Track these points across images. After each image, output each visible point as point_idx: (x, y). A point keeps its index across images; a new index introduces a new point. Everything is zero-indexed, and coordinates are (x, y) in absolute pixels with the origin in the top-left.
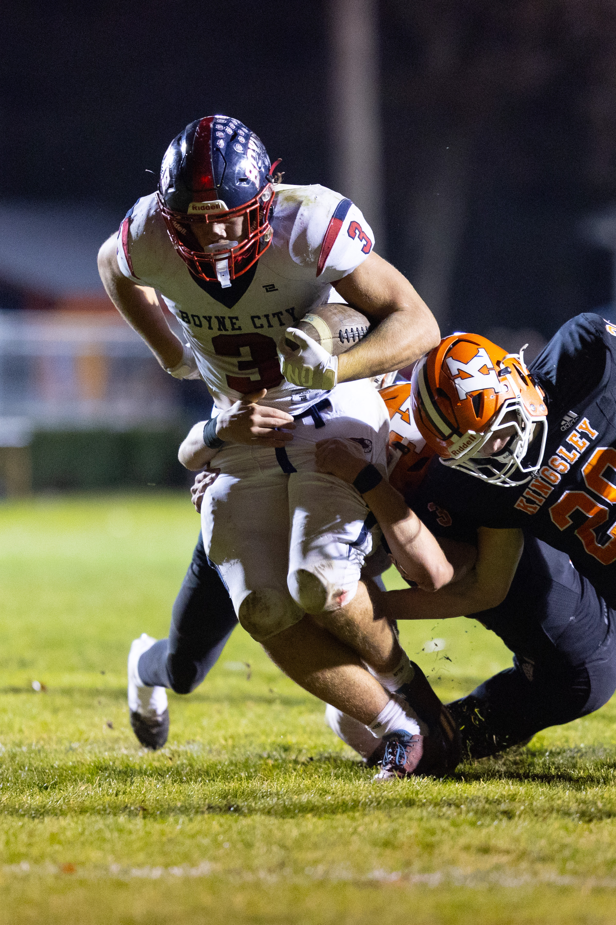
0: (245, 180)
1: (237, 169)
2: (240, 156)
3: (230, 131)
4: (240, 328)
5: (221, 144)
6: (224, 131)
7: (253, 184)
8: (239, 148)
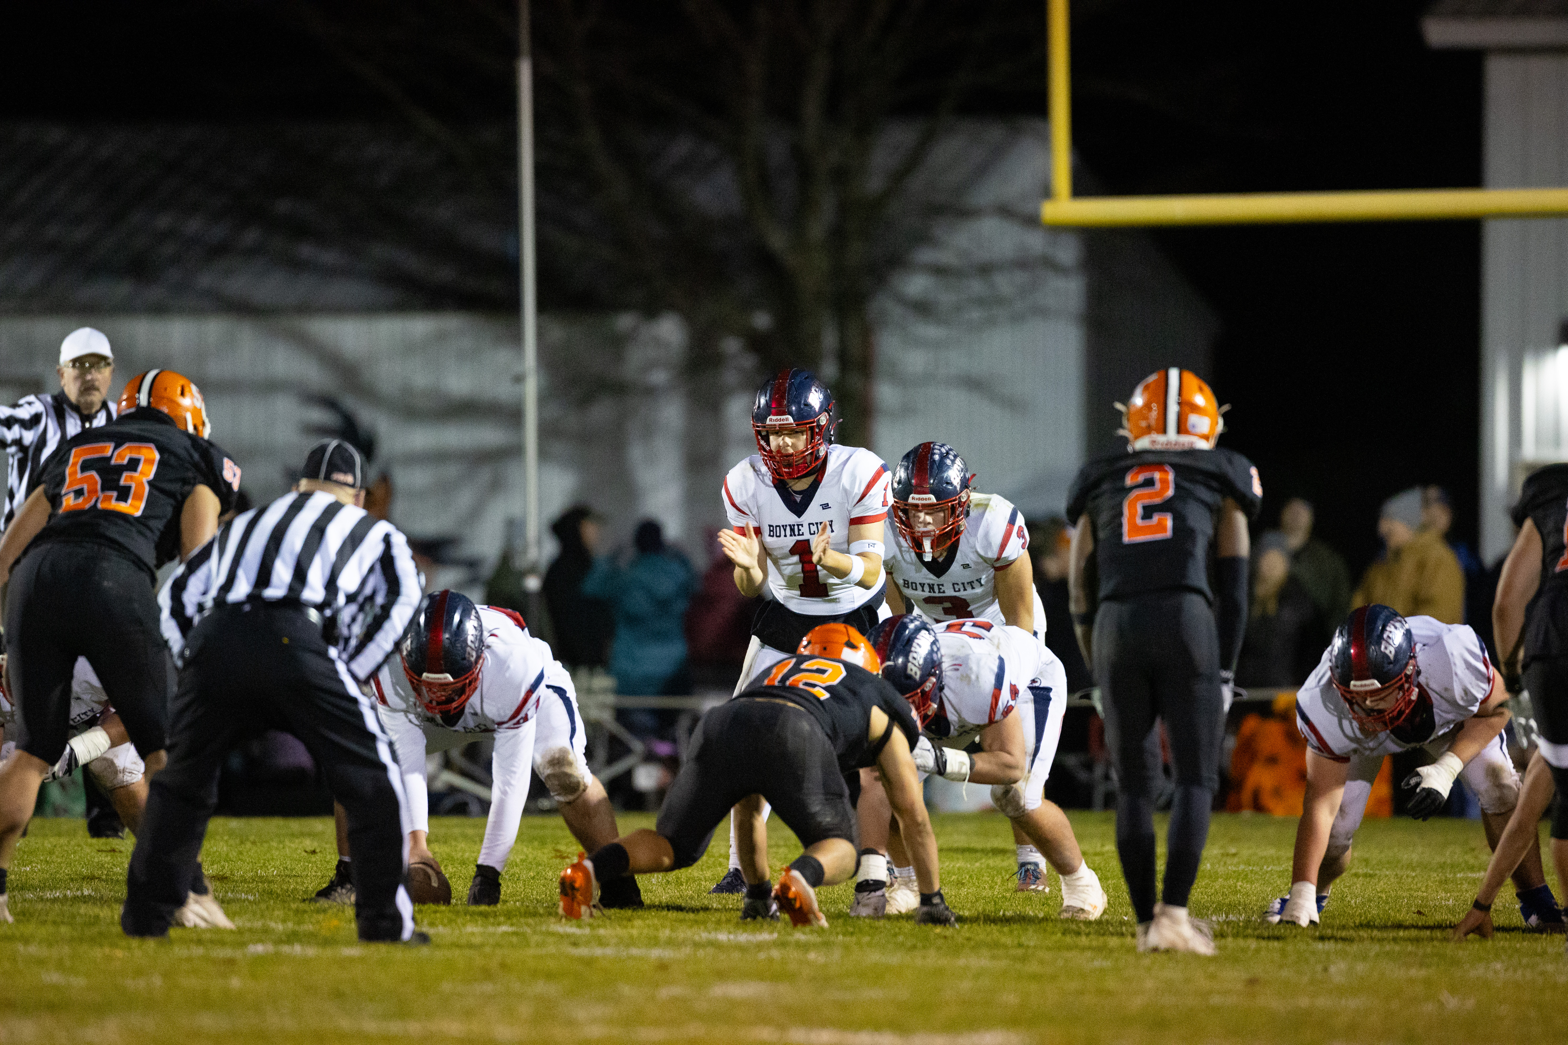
0: (951, 484)
1: (945, 475)
2: (949, 467)
3: (944, 450)
4: (944, 592)
5: (937, 457)
6: (940, 450)
7: (955, 487)
8: (948, 462)
